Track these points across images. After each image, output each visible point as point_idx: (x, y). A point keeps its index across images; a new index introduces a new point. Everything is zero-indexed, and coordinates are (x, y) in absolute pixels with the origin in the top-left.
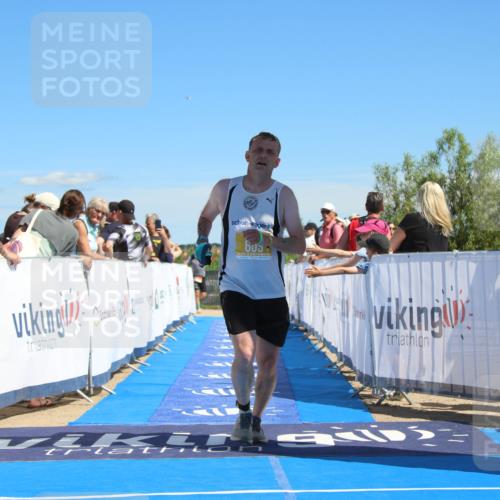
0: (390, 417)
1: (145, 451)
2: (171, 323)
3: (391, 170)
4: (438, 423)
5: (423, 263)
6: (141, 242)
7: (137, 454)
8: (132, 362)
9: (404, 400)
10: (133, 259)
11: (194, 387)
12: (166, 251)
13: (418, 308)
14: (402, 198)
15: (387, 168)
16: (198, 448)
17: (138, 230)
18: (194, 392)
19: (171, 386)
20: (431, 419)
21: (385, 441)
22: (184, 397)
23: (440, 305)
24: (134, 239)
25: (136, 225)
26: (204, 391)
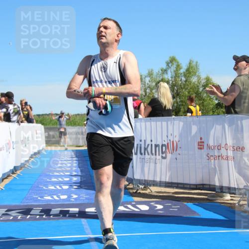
0: (141, 198)
1: (19, 218)
2: (33, 153)
3: (143, 77)
4: (165, 201)
5: (158, 123)
6: (17, 113)
7: (15, 219)
8: (13, 173)
9: (149, 190)
10: (14, 122)
11: (44, 185)
12: (30, 117)
13: (155, 145)
14: (148, 91)
15: (141, 75)
16: (46, 216)
17: (16, 107)
18: (44, 188)
19: (33, 185)
20: (161, 199)
21: (139, 210)
22: (39, 190)
23: (166, 143)
24: (14, 111)
25: (15, 104)
26: (49, 187)
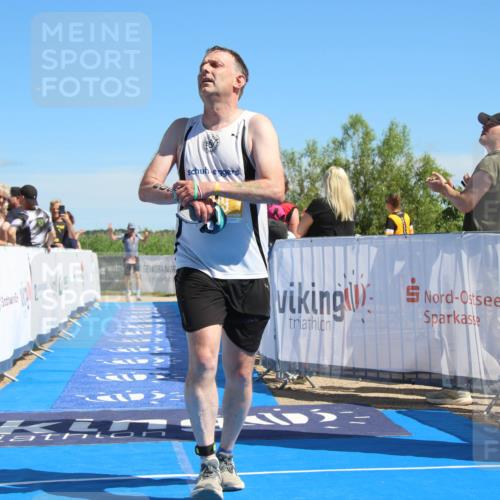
0: (293, 400)
1: (47, 438)
2: (75, 309)
3: (297, 156)
4: (341, 406)
5: (325, 248)
6: (43, 227)
7: (40, 441)
8: (36, 348)
9: (307, 383)
10: (37, 245)
11: (98, 373)
12: (70, 236)
13: (321, 292)
14: (306, 184)
15: (293, 153)
16: (102, 434)
17: (41, 215)
18: (98, 378)
19: (74, 372)
20: (334, 401)
21: (287, 424)
22: (88, 383)
23: (342, 289)
24: (37, 225)
25: (39, 211)
26: (108, 377)
